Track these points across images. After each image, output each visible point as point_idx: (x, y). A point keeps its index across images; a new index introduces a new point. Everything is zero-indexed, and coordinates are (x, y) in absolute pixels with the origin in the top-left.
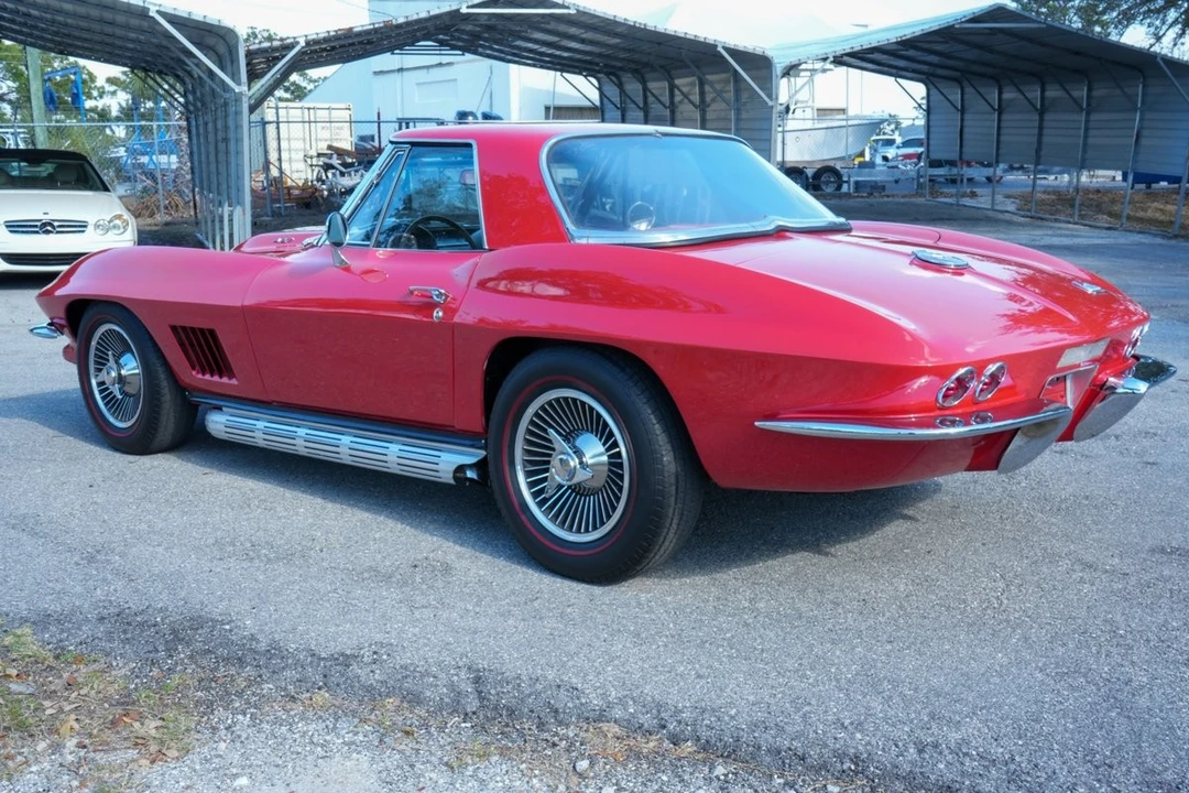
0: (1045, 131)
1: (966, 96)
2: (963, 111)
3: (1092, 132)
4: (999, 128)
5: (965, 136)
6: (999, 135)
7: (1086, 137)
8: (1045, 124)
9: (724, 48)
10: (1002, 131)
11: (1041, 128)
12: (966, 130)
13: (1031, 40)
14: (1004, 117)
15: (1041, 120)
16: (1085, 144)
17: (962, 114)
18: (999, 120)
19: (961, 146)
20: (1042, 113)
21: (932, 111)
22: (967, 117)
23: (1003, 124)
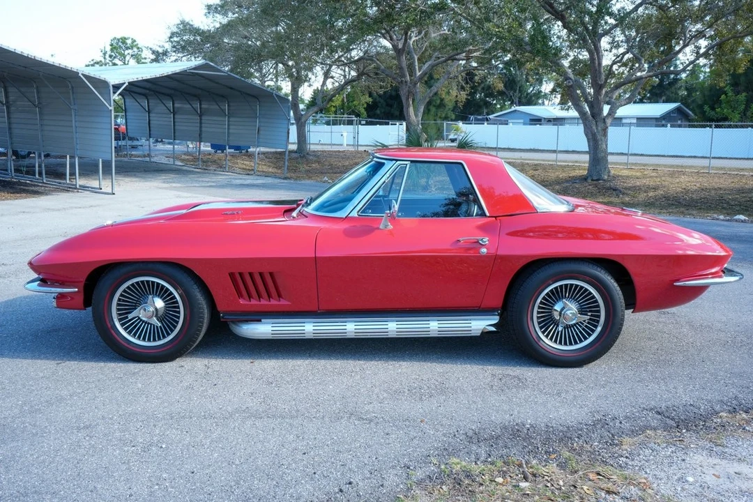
0: (203, 125)
1: (150, 104)
2: (149, 112)
3: (231, 127)
4: (174, 122)
5: (151, 125)
6: (174, 125)
7: (228, 129)
8: (203, 121)
9: (82, 74)
10: (176, 124)
11: (201, 123)
12: (151, 122)
13: (210, 80)
14: (176, 116)
15: (201, 119)
16: (228, 133)
17: (149, 113)
18: (174, 118)
19: (150, 130)
20: (200, 116)
21: (128, 110)
22: (151, 115)
23: (176, 120)
